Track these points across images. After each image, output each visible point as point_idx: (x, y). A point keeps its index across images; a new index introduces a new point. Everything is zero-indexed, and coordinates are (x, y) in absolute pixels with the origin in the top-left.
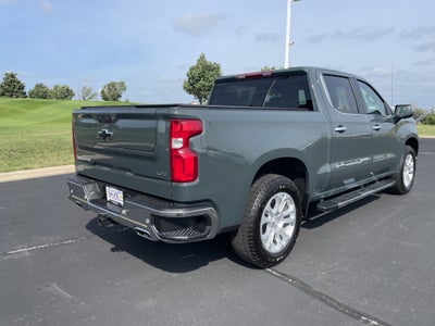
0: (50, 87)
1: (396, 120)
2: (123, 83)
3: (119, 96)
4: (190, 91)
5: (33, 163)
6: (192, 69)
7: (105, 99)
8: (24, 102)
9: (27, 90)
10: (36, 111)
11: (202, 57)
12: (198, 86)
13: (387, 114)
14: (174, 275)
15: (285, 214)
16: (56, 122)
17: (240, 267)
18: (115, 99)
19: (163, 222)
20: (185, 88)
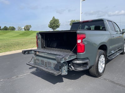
0: (8, 27)
1: (123, 33)
2: (30, 25)
3: (29, 29)
4: (50, 27)
5: (12, 49)
6: (51, 21)
7: (25, 30)
8: (3, 32)
9: (1, 28)
10: (7, 34)
11: (54, 17)
12: (52, 26)
13: (120, 32)
14: (73, 80)
15: (103, 61)
16: (14, 37)
17: (91, 77)
18: (28, 30)
19: (75, 65)
20: (49, 26)
